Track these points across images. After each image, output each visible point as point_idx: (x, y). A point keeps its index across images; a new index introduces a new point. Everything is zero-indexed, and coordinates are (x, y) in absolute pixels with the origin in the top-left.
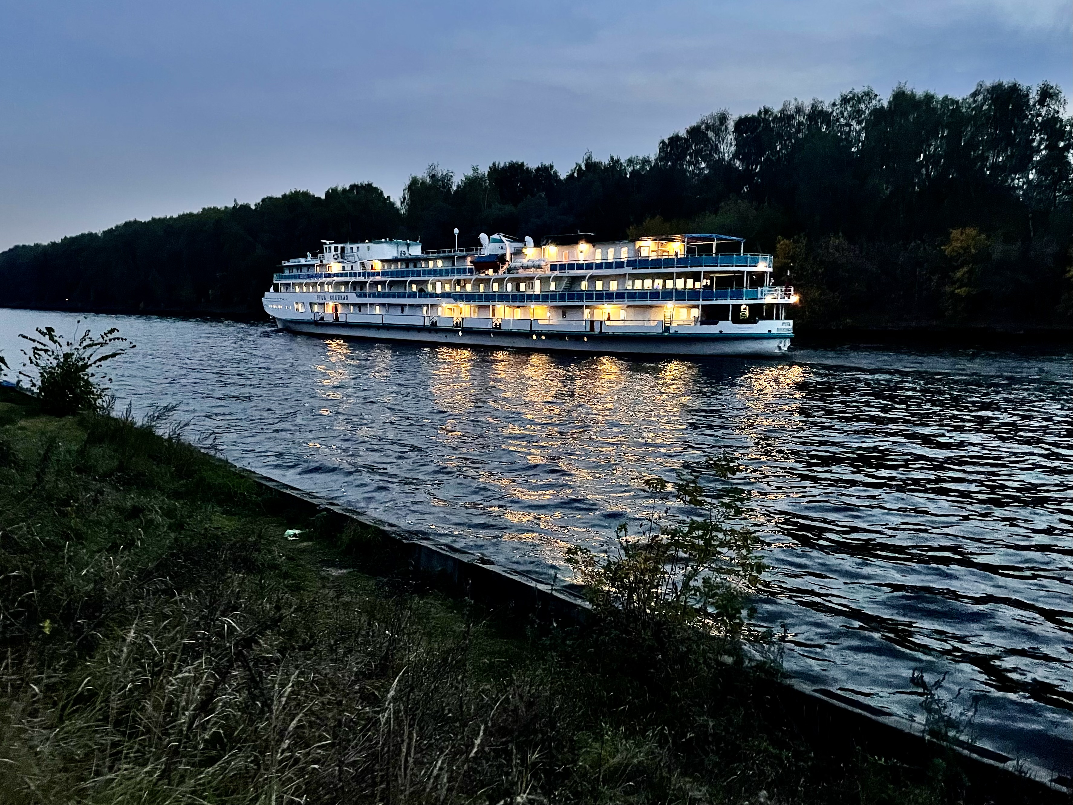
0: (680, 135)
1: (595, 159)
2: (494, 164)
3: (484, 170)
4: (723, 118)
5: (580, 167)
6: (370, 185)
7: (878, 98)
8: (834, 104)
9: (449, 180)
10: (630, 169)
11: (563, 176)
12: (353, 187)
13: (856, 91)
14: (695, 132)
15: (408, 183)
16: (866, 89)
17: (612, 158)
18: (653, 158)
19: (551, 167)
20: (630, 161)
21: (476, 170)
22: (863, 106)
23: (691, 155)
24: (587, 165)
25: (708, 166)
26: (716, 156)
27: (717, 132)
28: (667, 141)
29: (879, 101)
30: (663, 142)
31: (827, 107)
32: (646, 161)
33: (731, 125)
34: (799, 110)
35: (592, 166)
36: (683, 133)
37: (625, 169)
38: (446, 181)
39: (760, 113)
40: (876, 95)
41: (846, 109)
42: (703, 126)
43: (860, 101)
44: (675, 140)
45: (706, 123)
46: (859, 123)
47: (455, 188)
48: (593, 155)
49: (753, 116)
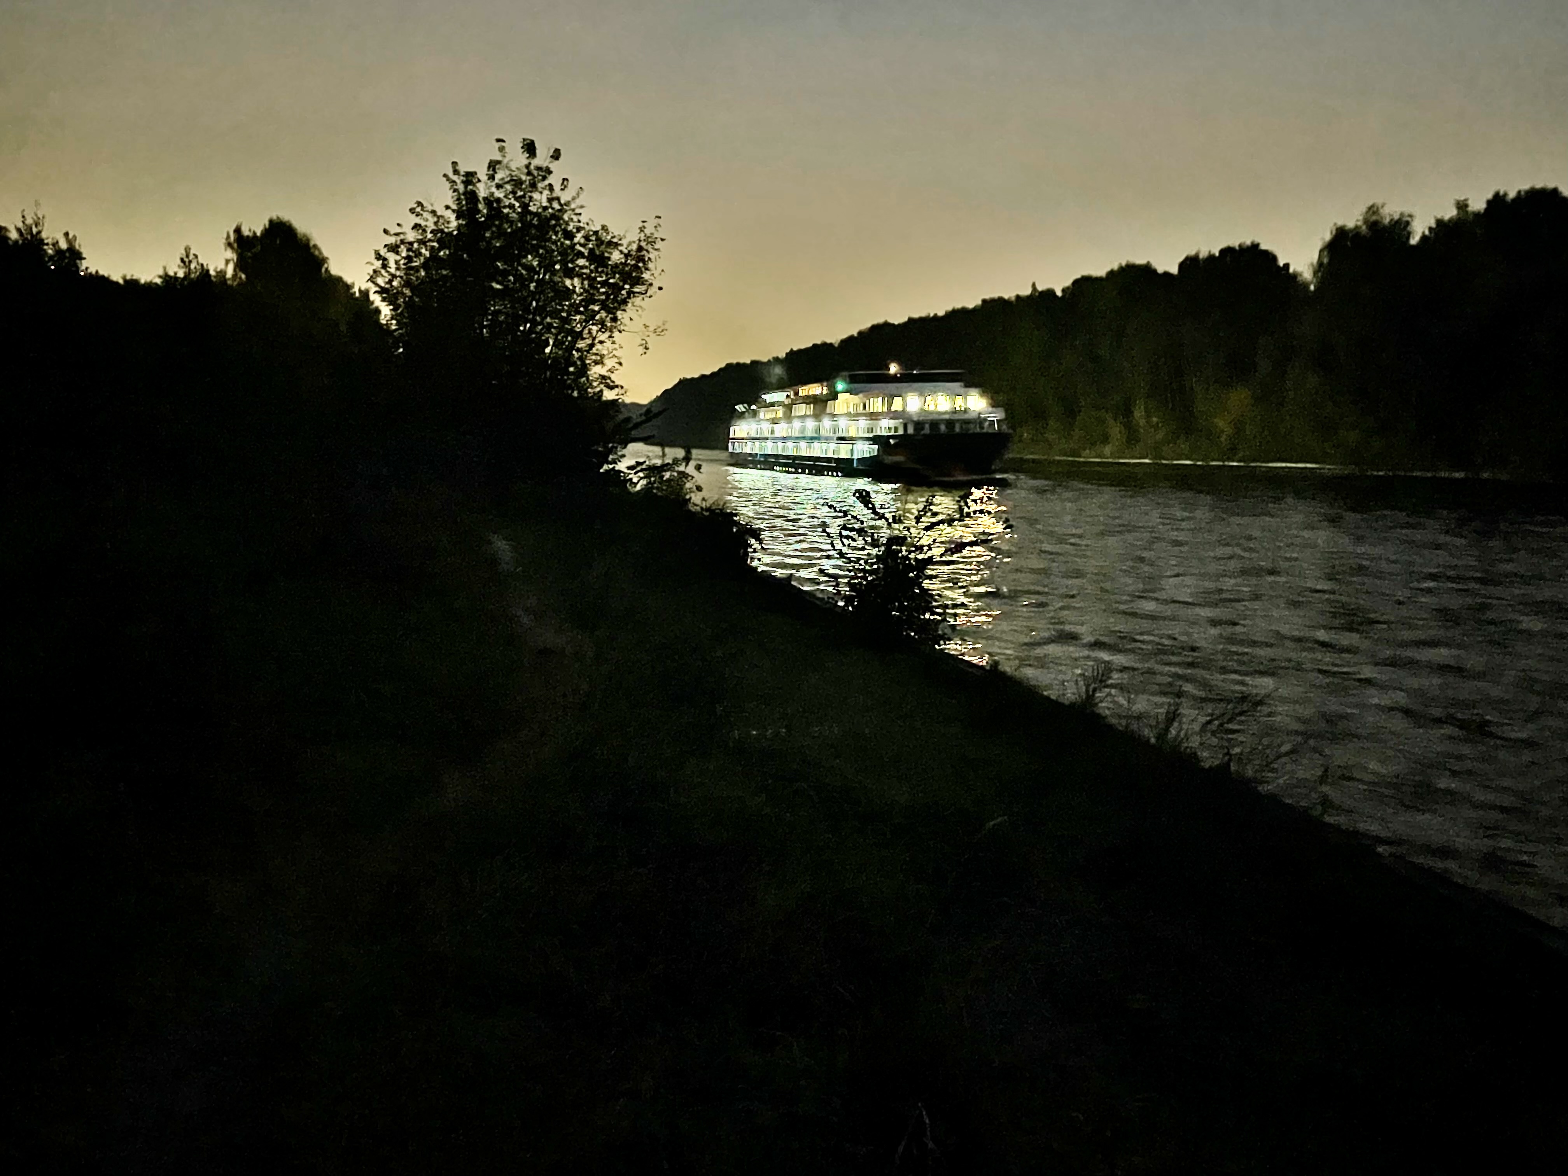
2: (1497, 193)
3: (1478, 204)
6: (1255, 247)
9: (1406, 228)
12: (1225, 251)
15: (1328, 237)
21: (1459, 206)
38: (1399, 229)
47: (1414, 240)
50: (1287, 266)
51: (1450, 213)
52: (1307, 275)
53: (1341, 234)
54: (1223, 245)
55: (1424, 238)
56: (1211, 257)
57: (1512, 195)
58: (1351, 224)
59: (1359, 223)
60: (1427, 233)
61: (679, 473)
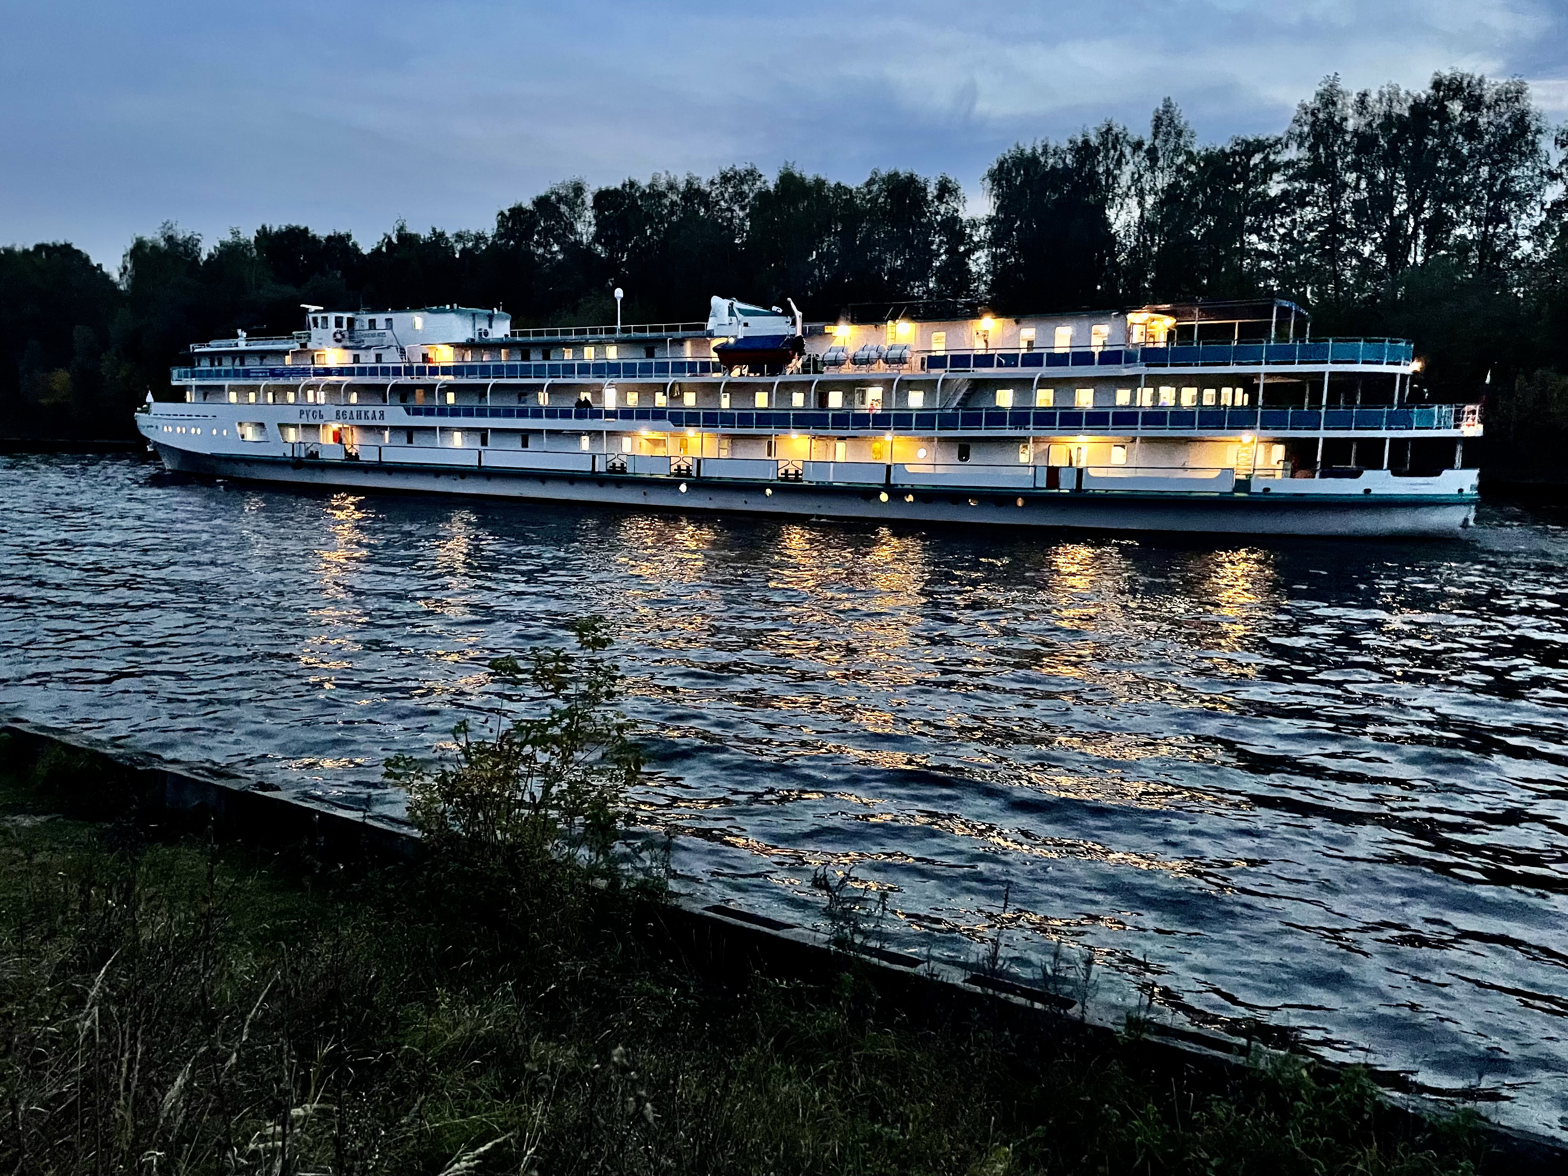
0: (524, 206)
1: (410, 229)
2: (264, 227)
3: (249, 235)
4: (578, 190)
5: (390, 239)
6: (68, 246)
7: (763, 179)
8: (712, 183)
9: (196, 245)
10: (459, 247)
11: (366, 250)
12: (39, 248)
13: (737, 168)
14: (542, 203)
15: (130, 246)
16: (749, 167)
17: (434, 230)
18: (489, 233)
19: (349, 236)
20: (459, 237)
21: (235, 233)
22: (745, 188)
23: (539, 233)
24: (399, 237)
25: (561, 250)
26: (572, 237)
27: (572, 205)
28: (507, 213)
29: (765, 182)
30: (502, 214)
31: (705, 186)
32: (480, 238)
33: (589, 199)
34: (672, 187)
35: (406, 239)
36: (528, 205)
37: (452, 246)
38: (189, 247)
39: (624, 186)
40: (760, 176)
41: (727, 189)
42: (553, 197)
43: (742, 181)
44: (517, 212)
45: (557, 194)
46: (743, 208)
47: (204, 257)
48: (407, 224)
49: (616, 190)
50: (100, 266)
51: (228, 238)
52: (116, 276)
53: (140, 245)
54: (40, 242)
55: (210, 256)
56: (26, 252)
59: (158, 236)
60: (213, 251)
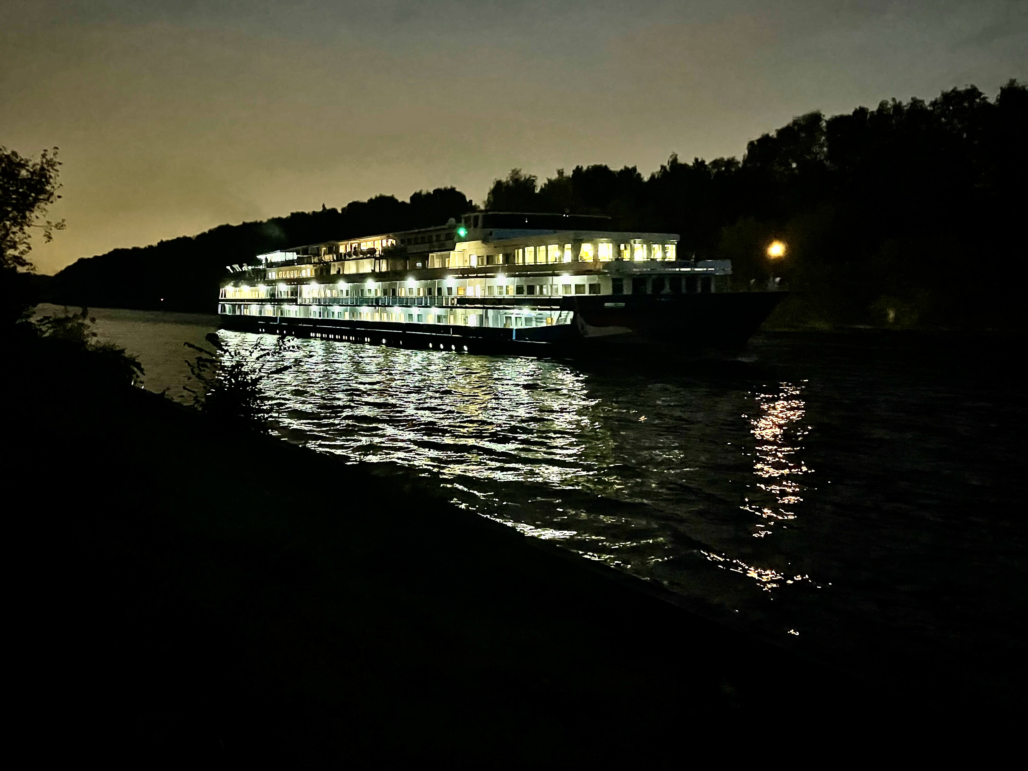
57: (585, 168)
58: (504, 180)
61: (78, 324)
